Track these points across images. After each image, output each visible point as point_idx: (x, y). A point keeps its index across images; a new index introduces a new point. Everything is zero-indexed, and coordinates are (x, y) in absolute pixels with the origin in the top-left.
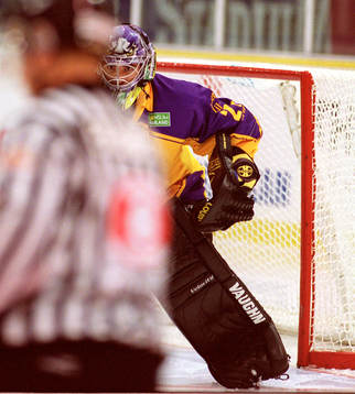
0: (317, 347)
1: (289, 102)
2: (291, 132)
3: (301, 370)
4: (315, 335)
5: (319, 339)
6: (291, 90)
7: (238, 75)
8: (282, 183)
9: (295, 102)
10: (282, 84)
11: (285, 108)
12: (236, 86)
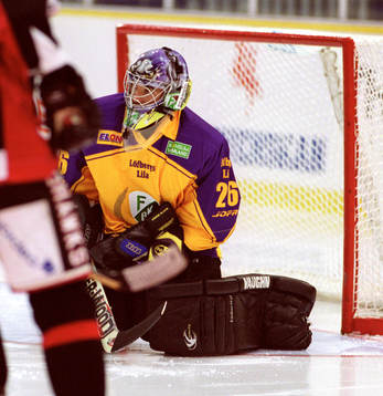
0: (360, 313)
1: (330, 68)
2: (332, 98)
3: (345, 336)
4: (358, 301)
5: (362, 306)
6: (332, 56)
7: (280, 42)
8: (317, 152)
9: (336, 68)
10: (323, 51)
11: (326, 75)
12: (277, 52)
